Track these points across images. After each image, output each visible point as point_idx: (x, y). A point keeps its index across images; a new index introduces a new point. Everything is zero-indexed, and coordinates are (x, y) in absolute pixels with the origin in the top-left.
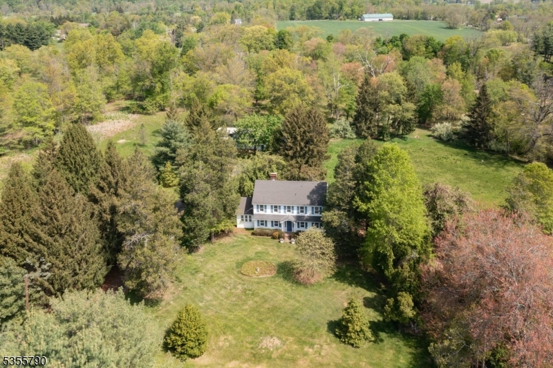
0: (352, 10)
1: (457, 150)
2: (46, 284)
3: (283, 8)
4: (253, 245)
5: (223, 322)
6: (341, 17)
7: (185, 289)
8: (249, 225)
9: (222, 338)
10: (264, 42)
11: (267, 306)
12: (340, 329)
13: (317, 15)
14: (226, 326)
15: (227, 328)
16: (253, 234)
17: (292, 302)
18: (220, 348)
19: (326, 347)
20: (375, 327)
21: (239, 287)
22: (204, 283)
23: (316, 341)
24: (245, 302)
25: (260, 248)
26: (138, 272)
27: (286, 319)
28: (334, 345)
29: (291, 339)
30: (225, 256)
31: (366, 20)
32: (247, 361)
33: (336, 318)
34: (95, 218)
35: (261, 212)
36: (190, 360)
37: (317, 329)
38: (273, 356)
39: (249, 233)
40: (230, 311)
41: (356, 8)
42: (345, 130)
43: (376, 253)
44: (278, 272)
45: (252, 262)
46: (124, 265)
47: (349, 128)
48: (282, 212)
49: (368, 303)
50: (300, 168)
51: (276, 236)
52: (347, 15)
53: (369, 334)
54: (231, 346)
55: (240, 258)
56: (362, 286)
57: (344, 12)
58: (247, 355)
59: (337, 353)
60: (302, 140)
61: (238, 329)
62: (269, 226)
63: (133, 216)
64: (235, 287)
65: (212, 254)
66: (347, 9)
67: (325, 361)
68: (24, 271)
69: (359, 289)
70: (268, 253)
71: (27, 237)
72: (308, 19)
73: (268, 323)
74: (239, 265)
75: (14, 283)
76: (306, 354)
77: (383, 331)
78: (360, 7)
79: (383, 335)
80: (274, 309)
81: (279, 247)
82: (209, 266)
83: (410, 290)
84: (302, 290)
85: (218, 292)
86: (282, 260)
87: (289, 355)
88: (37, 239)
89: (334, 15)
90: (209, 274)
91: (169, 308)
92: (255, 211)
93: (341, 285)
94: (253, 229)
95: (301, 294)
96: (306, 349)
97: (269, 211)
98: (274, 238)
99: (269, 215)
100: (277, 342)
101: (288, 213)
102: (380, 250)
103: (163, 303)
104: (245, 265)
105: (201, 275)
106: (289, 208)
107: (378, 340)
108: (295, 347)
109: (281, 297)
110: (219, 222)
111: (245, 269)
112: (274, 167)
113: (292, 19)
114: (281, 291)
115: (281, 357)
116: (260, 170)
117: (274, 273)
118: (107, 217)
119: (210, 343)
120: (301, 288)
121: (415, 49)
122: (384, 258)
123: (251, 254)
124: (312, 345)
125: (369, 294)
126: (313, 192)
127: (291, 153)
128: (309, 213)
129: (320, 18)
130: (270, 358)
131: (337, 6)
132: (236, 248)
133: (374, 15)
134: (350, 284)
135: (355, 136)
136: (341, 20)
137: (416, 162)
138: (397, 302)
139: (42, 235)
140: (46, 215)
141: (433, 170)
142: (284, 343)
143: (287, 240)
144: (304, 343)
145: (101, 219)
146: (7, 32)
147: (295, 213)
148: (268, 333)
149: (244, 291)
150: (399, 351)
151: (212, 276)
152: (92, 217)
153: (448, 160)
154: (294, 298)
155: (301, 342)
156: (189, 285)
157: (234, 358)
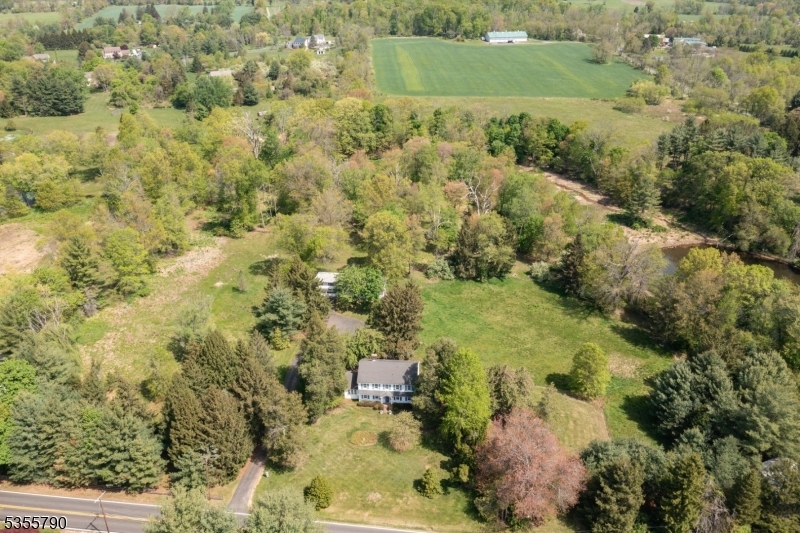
0: (474, 27)
1: (550, 294)
2: (217, 463)
3: (381, 14)
4: (358, 416)
5: (341, 482)
6: (459, 37)
7: (311, 456)
8: (355, 397)
9: (342, 494)
10: (359, 122)
11: (371, 469)
12: (420, 486)
13: (427, 29)
14: (343, 485)
15: (344, 487)
16: (358, 405)
17: (389, 466)
18: (341, 501)
19: (411, 498)
20: (445, 484)
21: (350, 454)
22: (324, 451)
23: (405, 494)
24: (355, 467)
25: (364, 419)
26: (280, 452)
27: (384, 479)
28: (416, 497)
29: (388, 493)
30: (338, 427)
31: (491, 41)
32: (359, 509)
33: (418, 478)
34: (242, 411)
35: (364, 389)
36: (322, 510)
37: (406, 486)
38: (377, 505)
39: (355, 404)
40: (345, 474)
41: (479, 22)
42: (443, 270)
43: (450, 433)
44: (379, 441)
45: (359, 432)
46: (269, 446)
47: (448, 269)
48: (381, 389)
49: (444, 465)
50: (396, 342)
51: (376, 407)
52: (466, 34)
53: (440, 489)
54: (348, 499)
55: (349, 428)
56: (440, 451)
57: (463, 29)
58: (359, 505)
59: (418, 503)
60: (399, 318)
61: (352, 488)
62: (371, 399)
63: (273, 415)
64: (347, 455)
65: (326, 425)
66: (467, 25)
67: (410, 508)
68: (200, 455)
69: (438, 454)
70: (371, 424)
71: (198, 432)
72: (415, 34)
73: (372, 482)
74: (349, 435)
75: (196, 463)
76: (398, 504)
77: (450, 486)
78: (485, 20)
79: (450, 489)
80: (376, 472)
81: (379, 418)
82: (326, 436)
83: (467, 463)
84: (396, 456)
85: (335, 459)
86: (381, 430)
87: (387, 505)
88: (205, 432)
89: (450, 32)
90: (327, 443)
91: (302, 472)
92: (360, 387)
93: (426, 451)
94: (358, 400)
95: (395, 459)
96: (398, 500)
97: (371, 388)
98: (375, 409)
99: (370, 391)
100: (379, 496)
101: (386, 390)
102: (452, 431)
103: (297, 469)
104: (354, 435)
105: (321, 445)
106: (387, 386)
107: (446, 492)
108: (390, 499)
109: (381, 462)
110: (332, 400)
111: (354, 438)
112: (374, 342)
113: (393, 33)
114: (380, 458)
115: (381, 506)
116: (362, 345)
117: (376, 441)
118: (251, 410)
119: (334, 498)
120: (396, 454)
121: (535, 136)
122: (454, 437)
123: (358, 425)
124: (401, 498)
125: (446, 459)
126: (407, 373)
127: (388, 328)
128: (403, 390)
129: (431, 33)
130: (374, 507)
131: (454, 18)
132: (345, 419)
133: (502, 34)
134: (433, 450)
135: (453, 277)
136: (458, 40)
137: (507, 313)
138: (458, 472)
139: (208, 429)
140: (209, 415)
141: (520, 323)
142: (383, 496)
143: (386, 411)
144: (397, 496)
145: (246, 410)
146: (28, 91)
147: (392, 389)
148: (372, 490)
149: (355, 457)
150: (458, 500)
151: (329, 445)
152: (239, 410)
153: (538, 309)
154: (390, 463)
155: (395, 496)
156: (313, 454)
157: (351, 508)
